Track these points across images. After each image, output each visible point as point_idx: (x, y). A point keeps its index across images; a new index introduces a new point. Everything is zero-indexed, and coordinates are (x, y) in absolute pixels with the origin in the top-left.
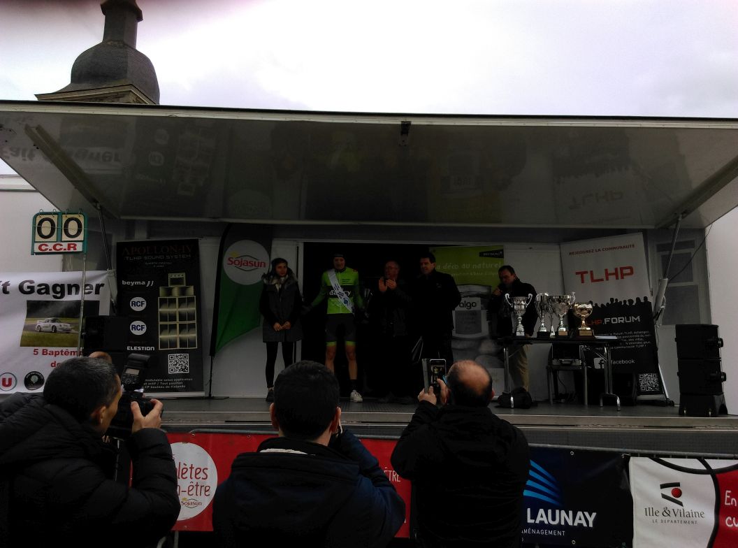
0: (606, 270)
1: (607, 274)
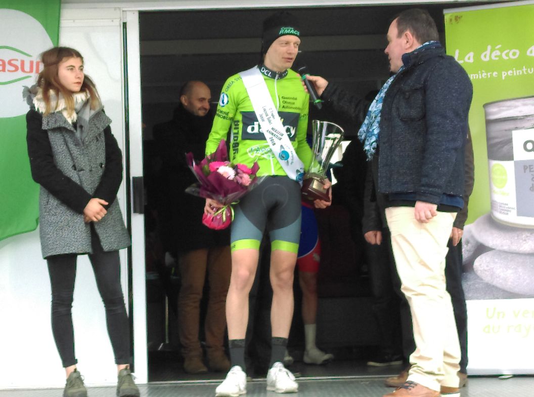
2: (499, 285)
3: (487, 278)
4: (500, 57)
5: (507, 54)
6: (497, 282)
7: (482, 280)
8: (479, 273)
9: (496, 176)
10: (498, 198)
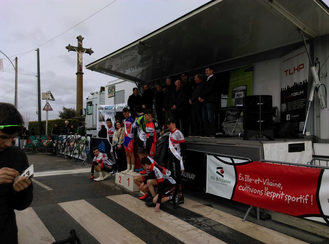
0: (294, 68)
1: (295, 70)
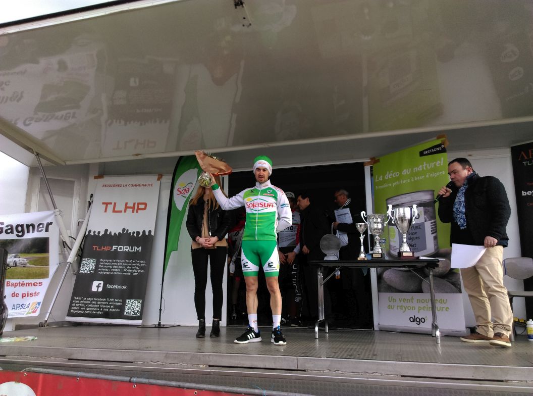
0: (126, 204)
1: (126, 207)
2: (393, 286)
3: (388, 282)
4: (392, 176)
5: (395, 175)
6: (392, 284)
7: (386, 283)
8: (385, 280)
9: (391, 233)
10: (392, 244)
